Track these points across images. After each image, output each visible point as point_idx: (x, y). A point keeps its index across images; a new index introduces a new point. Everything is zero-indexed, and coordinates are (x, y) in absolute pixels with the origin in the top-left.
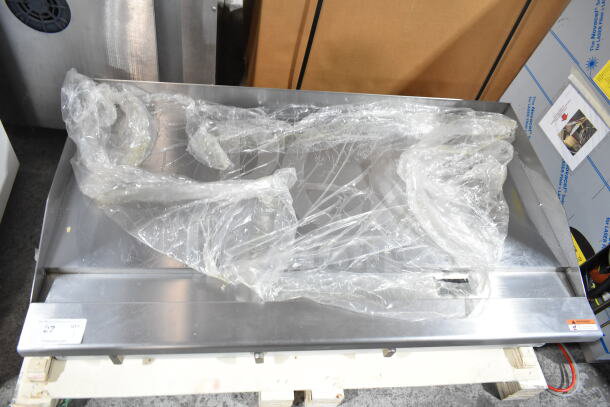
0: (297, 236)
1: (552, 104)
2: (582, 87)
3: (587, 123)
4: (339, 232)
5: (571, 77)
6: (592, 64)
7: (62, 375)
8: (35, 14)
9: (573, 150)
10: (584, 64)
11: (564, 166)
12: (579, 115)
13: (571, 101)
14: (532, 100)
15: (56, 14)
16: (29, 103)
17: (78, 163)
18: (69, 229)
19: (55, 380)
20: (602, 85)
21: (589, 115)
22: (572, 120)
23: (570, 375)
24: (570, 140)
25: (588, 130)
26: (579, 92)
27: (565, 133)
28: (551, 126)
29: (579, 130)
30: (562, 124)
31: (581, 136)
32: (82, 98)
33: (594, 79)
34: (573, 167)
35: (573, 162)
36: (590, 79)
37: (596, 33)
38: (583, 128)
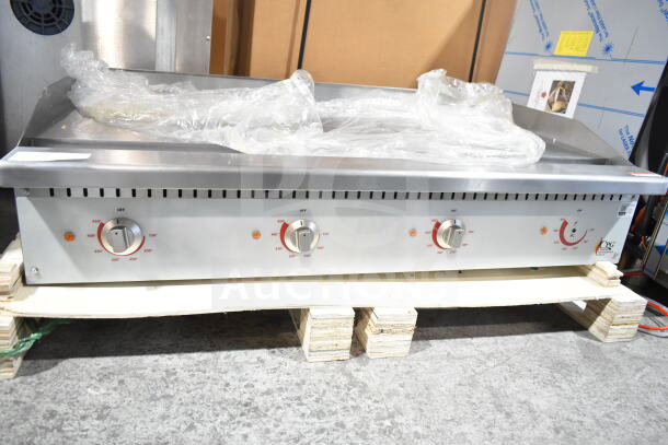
1: (528, 95)
2: (547, 66)
3: (565, 84)
5: (536, 67)
6: (548, 46)
9: (563, 110)
10: (542, 50)
12: (555, 84)
13: (544, 82)
20: (565, 52)
21: (563, 77)
22: (551, 92)
24: (557, 105)
25: (568, 87)
26: (548, 71)
27: (550, 104)
29: (560, 94)
30: (544, 101)
31: (564, 95)
33: (556, 53)
34: (571, 116)
36: (553, 56)
37: (542, 26)
38: (564, 89)
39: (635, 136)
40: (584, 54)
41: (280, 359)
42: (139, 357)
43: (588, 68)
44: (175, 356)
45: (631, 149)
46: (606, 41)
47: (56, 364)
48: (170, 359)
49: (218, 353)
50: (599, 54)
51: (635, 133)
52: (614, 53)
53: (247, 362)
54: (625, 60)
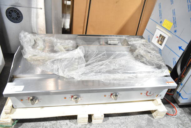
0: (86, 66)
1: (154, 35)
2: (160, 29)
3: (163, 37)
4: (98, 65)
5: (157, 27)
6: (161, 22)
7: (15, 112)
8: (13, 18)
9: (161, 44)
10: (159, 22)
11: (160, 49)
12: (161, 35)
13: (158, 33)
14: (149, 36)
15: (19, 18)
16: (9, 45)
17: (23, 51)
18: (20, 67)
19: (13, 113)
20: (165, 26)
21: (163, 34)
22: (159, 37)
23: (175, 111)
24: (160, 42)
25: (163, 38)
26: (159, 30)
27: (158, 41)
28: (155, 41)
29: (161, 39)
30: (157, 39)
31: (162, 40)
32: (25, 37)
33: (162, 26)
34: (162, 49)
35: (161, 47)
36: (161, 26)
37: (160, 15)
38: (162, 38)
39: (176, 62)
40: (169, 30)
41: (71, 123)
42: (40, 122)
43: (170, 35)
44: (48, 122)
45: (175, 65)
46: (176, 29)
47: (22, 125)
48: (46, 123)
49: (57, 121)
50: (173, 32)
51: (177, 61)
52: (177, 34)
53: (64, 124)
54: (179, 37)
